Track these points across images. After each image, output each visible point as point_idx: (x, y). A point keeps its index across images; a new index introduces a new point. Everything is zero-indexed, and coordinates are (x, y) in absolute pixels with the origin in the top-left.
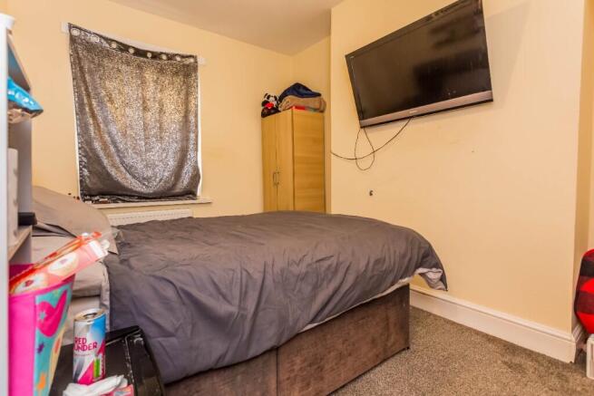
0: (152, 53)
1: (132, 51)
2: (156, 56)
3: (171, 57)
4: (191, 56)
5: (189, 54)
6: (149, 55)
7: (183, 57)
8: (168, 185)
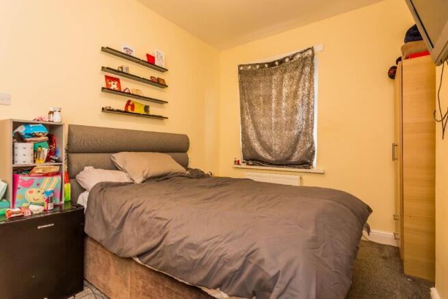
0: (278, 61)
1: (266, 66)
2: (281, 62)
3: (291, 58)
4: (309, 49)
5: (306, 48)
6: (277, 63)
7: (301, 53)
8: (286, 156)
